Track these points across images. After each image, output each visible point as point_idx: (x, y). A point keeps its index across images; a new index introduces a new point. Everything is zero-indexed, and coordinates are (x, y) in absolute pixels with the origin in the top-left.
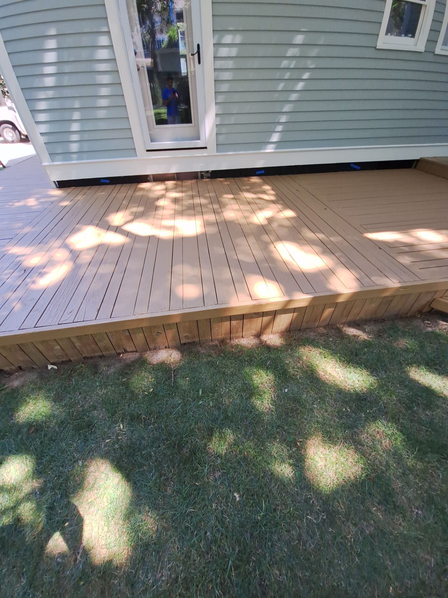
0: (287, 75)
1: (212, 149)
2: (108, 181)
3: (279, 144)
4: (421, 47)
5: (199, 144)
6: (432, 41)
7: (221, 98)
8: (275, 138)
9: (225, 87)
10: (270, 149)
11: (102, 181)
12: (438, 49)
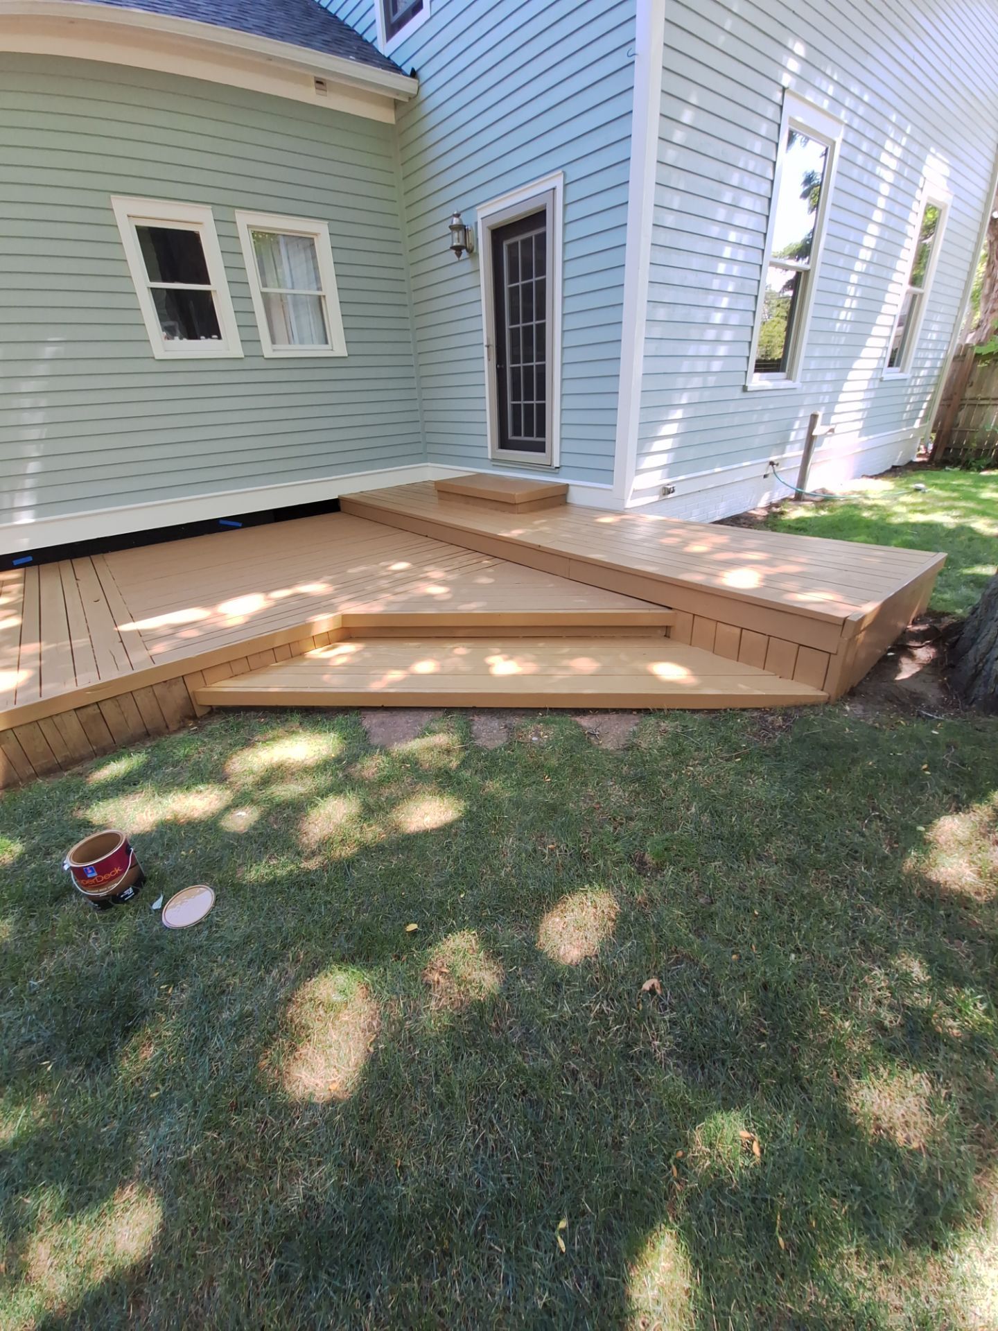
4: (237, 351)
6: (250, 341)
12: (268, 350)
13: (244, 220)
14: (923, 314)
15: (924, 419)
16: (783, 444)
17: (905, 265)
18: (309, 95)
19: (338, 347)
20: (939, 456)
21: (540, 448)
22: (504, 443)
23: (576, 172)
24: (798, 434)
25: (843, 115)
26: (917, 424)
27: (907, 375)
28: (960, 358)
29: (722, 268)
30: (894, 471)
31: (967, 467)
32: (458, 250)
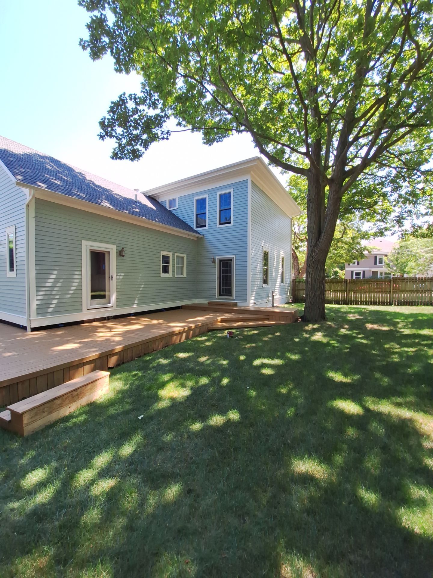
0: (138, 283)
1: (115, 307)
2: (63, 325)
3: (138, 304)
4: (171, 276)
5: (110, 305)
6: (174, 274)
7: (118, 290)
8: (136, 302)
9: (119, 287)
10: (135, 306)
11: (60, 325)
12: (176, 276)
13: (176, 254)
14: (285, 274)
15: (290, 293)
16: (268, 297)
17: (281, 267)
18: (187, 236)
19: (185, 276)
20: (294, 301)
21: (231, 296)
22: (220, 295)
23: (237, 256)
24: (271, 295)
25: (269, 248)
26: (288, 294)
27: (285, 285)
28: (293, 281)
29: (258, 269)
30: (287, 303)
31: (300, 303)
32: (213, 262)
